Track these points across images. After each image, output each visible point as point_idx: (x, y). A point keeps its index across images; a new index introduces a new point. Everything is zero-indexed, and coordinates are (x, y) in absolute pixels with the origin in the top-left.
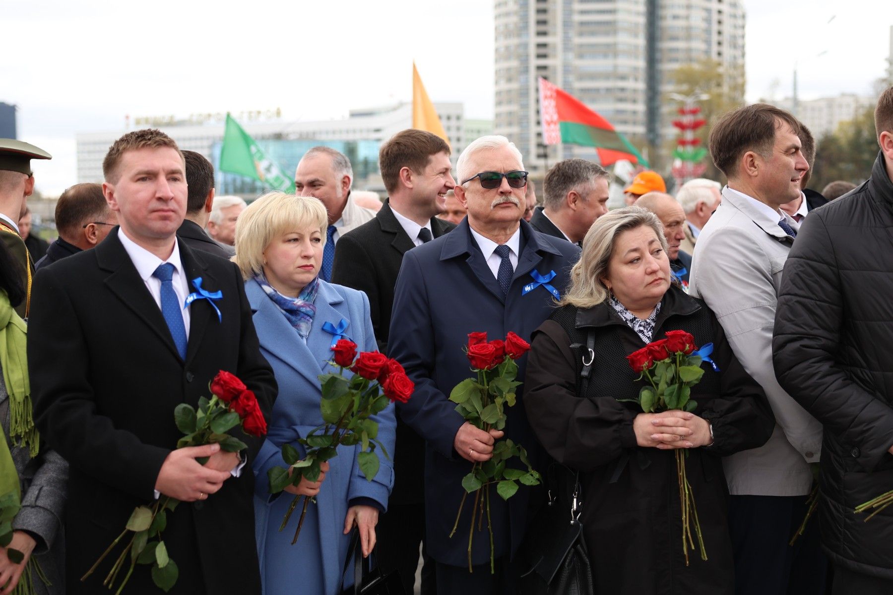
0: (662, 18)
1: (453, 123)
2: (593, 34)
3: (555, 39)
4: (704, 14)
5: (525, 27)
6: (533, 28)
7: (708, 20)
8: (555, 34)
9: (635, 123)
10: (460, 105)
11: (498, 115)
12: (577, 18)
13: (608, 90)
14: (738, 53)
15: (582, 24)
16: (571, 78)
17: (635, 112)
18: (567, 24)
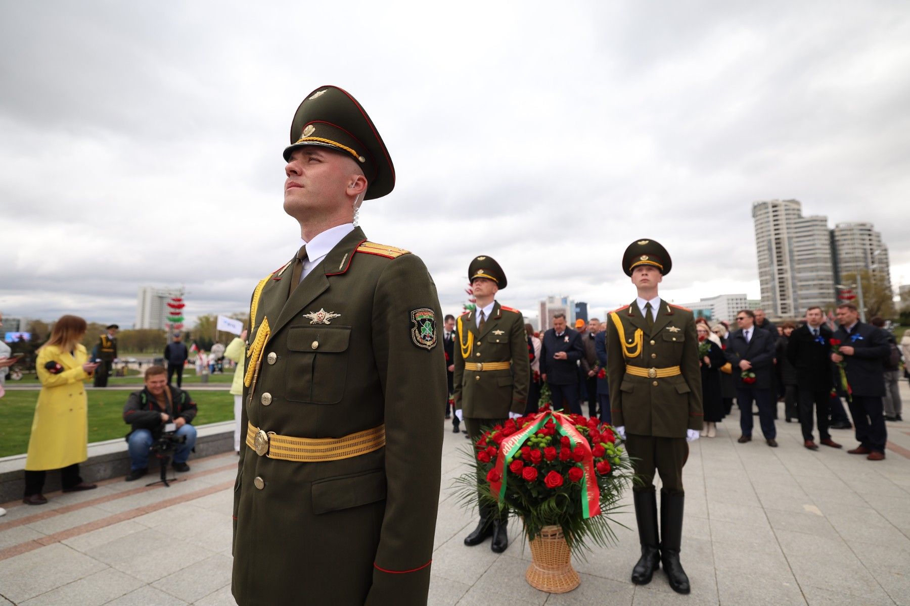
0: (840, 254)
1: (743, 301)
2: (805, 263)
3: (787, 267)
4: (862, 251)
5: (772, 263)
6: (775, 263)
7: (865, 253)
8: (786, 265)
9: (829, 298)
10: (745, 295)
11: (762, 297)
12: (796, 258)
13: (814, 285)
14: (884, 265)
15: (799, 260)
16: (796, 281)
17: (829, 293)
18: (791, 261)
